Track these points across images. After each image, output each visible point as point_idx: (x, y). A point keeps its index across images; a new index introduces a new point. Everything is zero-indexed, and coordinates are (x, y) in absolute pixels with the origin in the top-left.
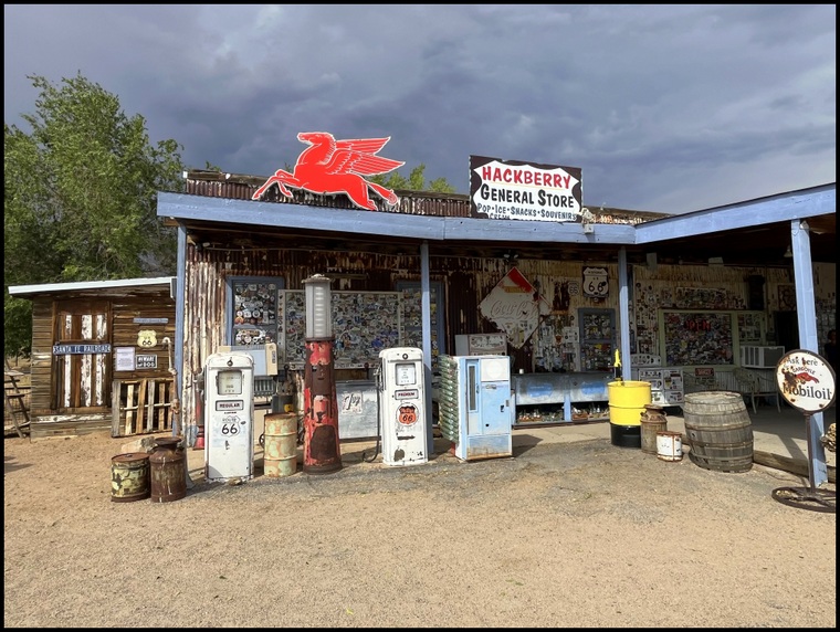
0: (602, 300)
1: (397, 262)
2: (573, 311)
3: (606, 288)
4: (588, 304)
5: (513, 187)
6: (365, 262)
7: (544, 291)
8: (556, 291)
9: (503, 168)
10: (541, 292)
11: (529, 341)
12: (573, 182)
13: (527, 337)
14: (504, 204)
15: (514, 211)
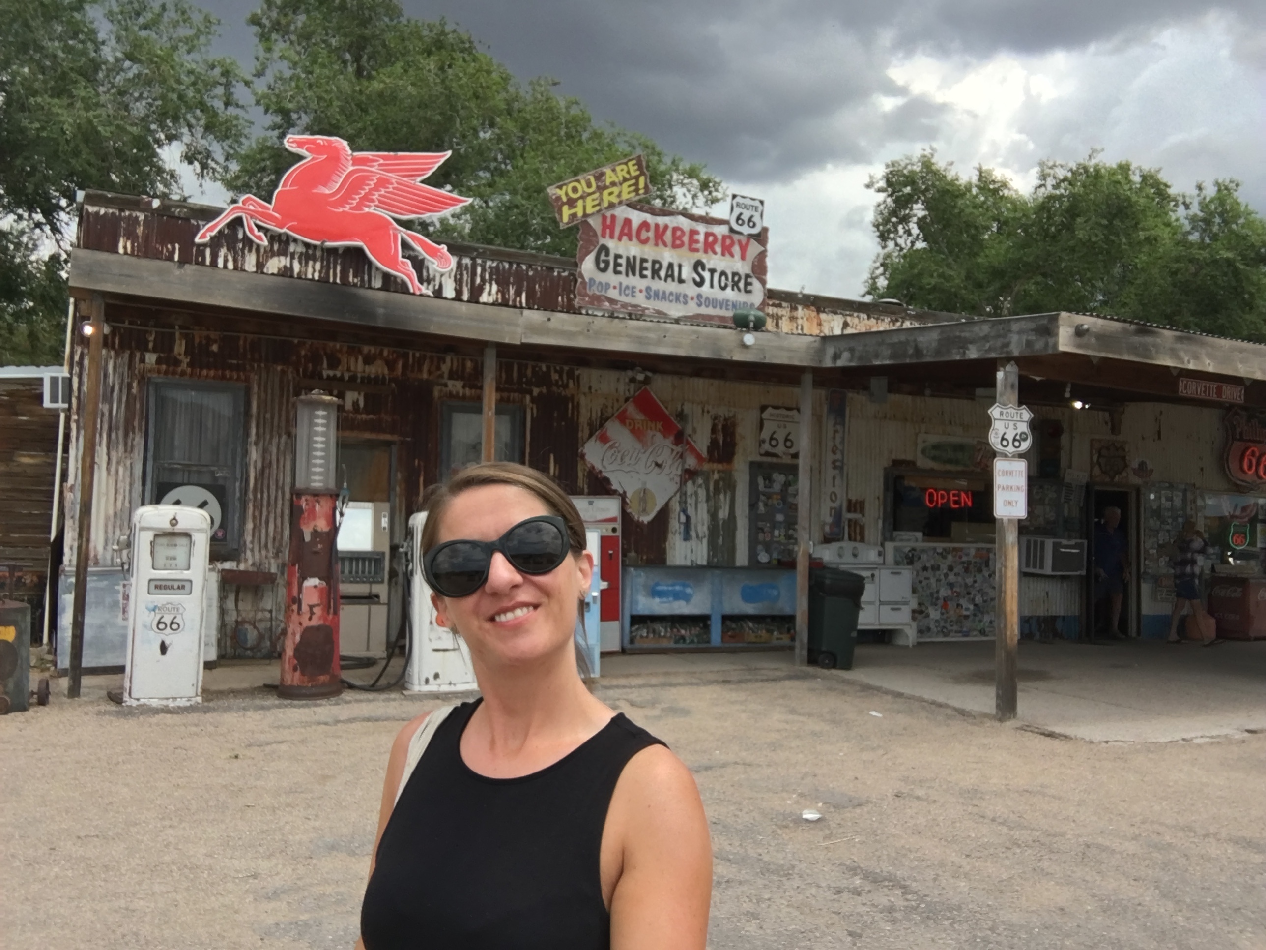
1: (445, 368)
2: (738, 465)
5: (649, 252)
6: (391, 365)
7: (694, 430)
8: (714, 430)
9: (637, 217)
10: (689, 430)
11: (664, 515)
12: (754, 249)
13: (660, 504)
14: (634, 281)
15: (650, 294)
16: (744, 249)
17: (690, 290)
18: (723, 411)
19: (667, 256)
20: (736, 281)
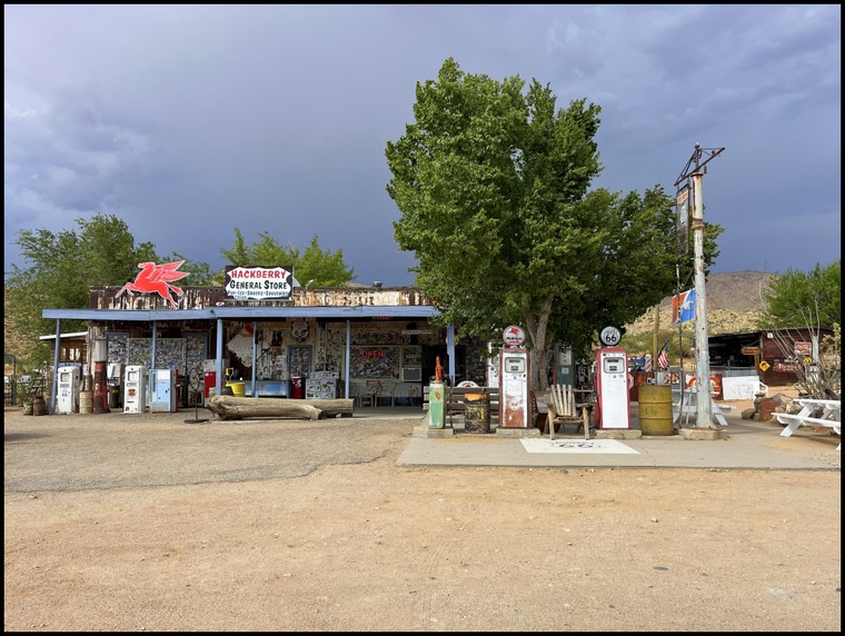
0: (303, 340)
2: (283, 347)
3: (306, 334)
4: (294, 343)
5: (249, 280)
7: (267, 336)
8: (274, 336)
9: (244, 270)
14: (244, 290)
15: (249, 293)
18: (277, 329)
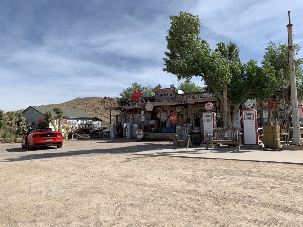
0: (180, 113)
5: (162, 94)
11: (165, 121)
12: (174, 90)
13: (165, 120)
14: (161, 97)
16: (172, 91)
17: (167, 97)
18: (171, 109)
19: (164, 93)
20: (172, 94)
